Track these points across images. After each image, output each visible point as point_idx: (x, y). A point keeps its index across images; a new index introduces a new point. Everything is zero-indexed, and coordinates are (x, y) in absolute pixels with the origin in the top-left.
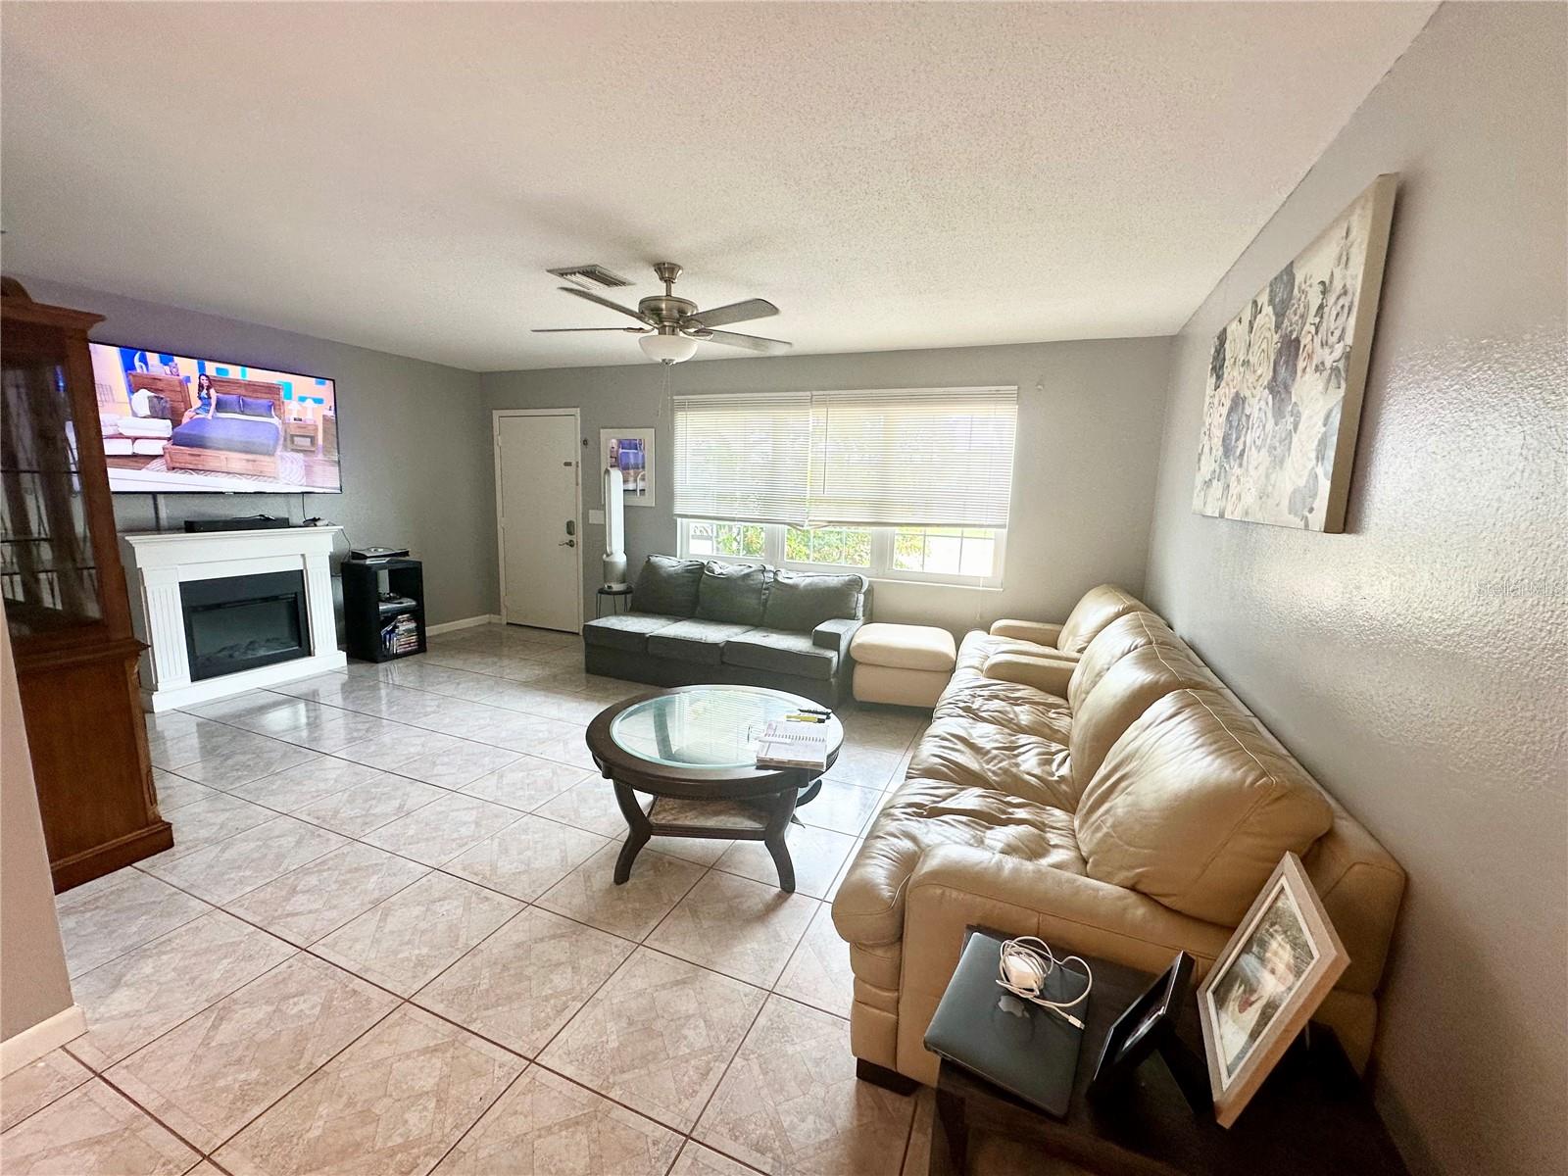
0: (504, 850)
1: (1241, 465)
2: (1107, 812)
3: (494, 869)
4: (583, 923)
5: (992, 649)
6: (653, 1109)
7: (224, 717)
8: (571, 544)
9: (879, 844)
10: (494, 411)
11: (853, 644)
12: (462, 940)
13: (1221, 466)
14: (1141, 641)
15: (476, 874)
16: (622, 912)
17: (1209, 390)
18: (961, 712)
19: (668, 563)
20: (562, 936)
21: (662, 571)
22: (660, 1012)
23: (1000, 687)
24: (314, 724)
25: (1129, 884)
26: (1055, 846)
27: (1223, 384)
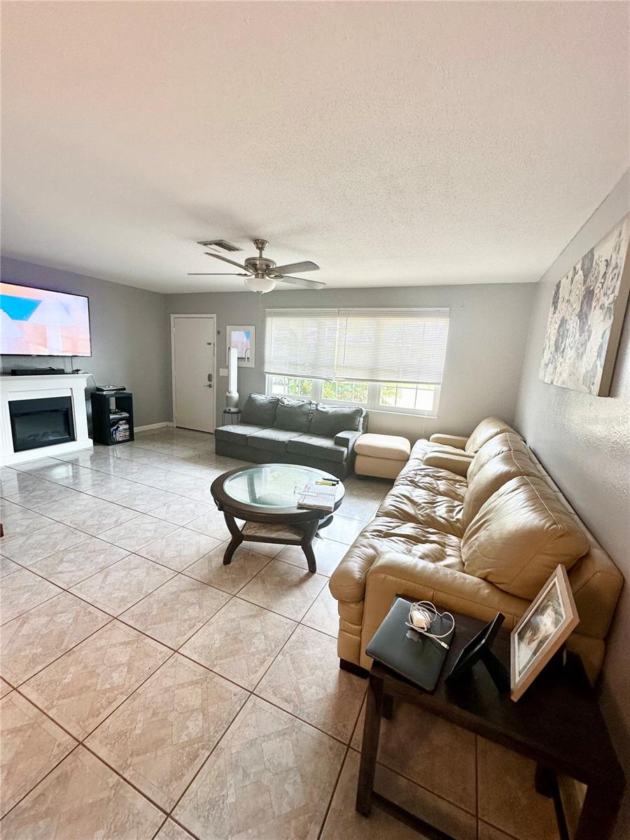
0: (168, 545)
1: (562, 357)
2: (476, 539)
3: (162, 554)
4: (206, 584)
5: (429, 450)
6: (235, 678)
7: (31, 470)
8: (210, 386)
9: (357, 550)
10: (171, 315)
11: (356, 444)
12: (145, 589)
13: (554, 357)
14: (505, 449)
15: (154, 557)
16: (226, 579)
17: (550, 315)
18: (409, 483)
19: (260, 398)
20: (195, 589)
21: (257, 403)
22: (242, 630)
23: (431, 470)
24: (76, 476)
25: (482, 576)
26: (449, 555)
27: (557, 312)
